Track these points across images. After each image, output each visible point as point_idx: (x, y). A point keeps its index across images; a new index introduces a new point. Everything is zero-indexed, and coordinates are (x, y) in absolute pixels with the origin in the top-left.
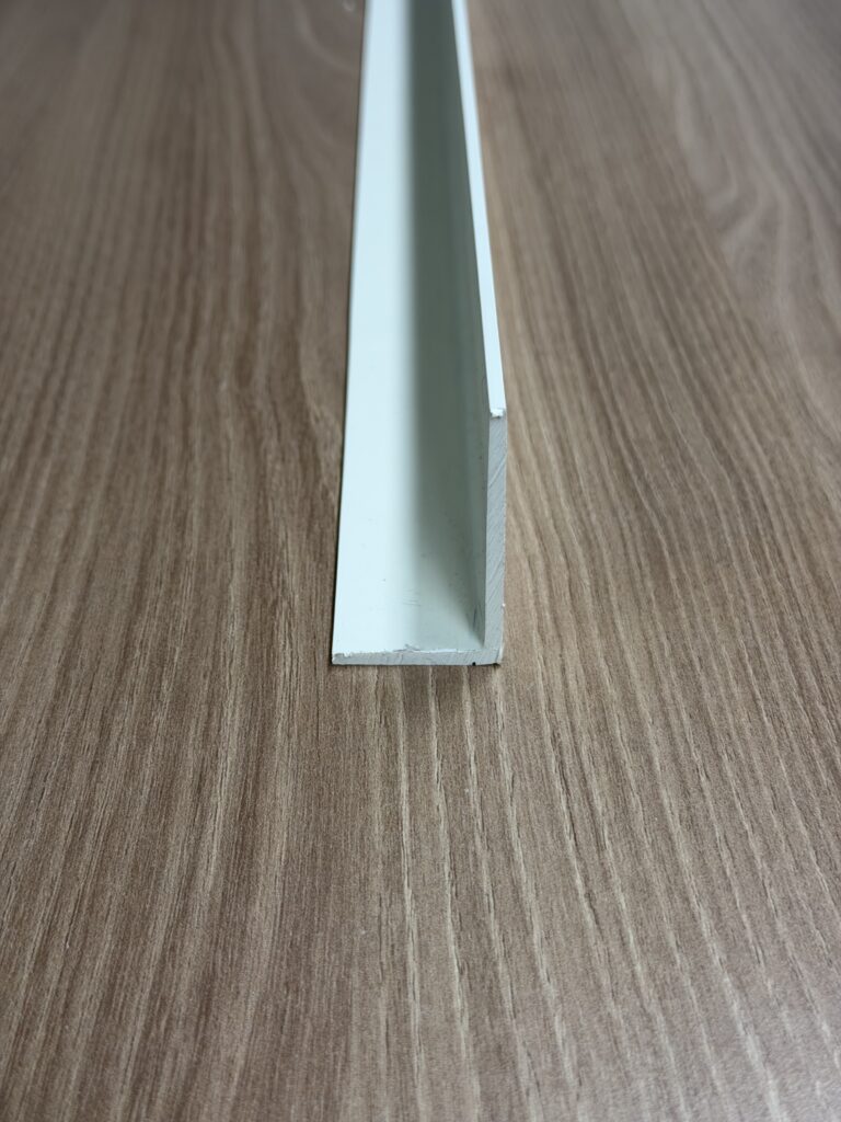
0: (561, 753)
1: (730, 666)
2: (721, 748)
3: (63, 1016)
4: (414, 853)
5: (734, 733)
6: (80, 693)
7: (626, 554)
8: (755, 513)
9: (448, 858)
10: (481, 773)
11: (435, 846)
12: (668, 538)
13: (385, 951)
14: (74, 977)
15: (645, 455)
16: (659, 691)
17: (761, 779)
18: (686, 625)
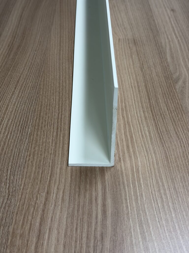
0: (153, 195)
1: (179, 179)
2: (178, 195)
3: (81, 239)
4: (131, 213)
5: (180, 193)
6: (74, 181)
7: (161, 156)
8: (183, 148)
9: (136, 214)
10: (140, 198)
11: (134, 212)
12: (168, 153)
13: (128, 230)
14: (82, 233)
15: (164, 135)
16: (168, 184)
17: (185, 201)
18: (172, 171)
